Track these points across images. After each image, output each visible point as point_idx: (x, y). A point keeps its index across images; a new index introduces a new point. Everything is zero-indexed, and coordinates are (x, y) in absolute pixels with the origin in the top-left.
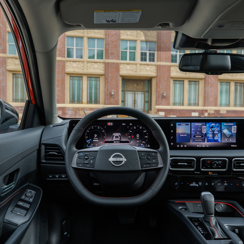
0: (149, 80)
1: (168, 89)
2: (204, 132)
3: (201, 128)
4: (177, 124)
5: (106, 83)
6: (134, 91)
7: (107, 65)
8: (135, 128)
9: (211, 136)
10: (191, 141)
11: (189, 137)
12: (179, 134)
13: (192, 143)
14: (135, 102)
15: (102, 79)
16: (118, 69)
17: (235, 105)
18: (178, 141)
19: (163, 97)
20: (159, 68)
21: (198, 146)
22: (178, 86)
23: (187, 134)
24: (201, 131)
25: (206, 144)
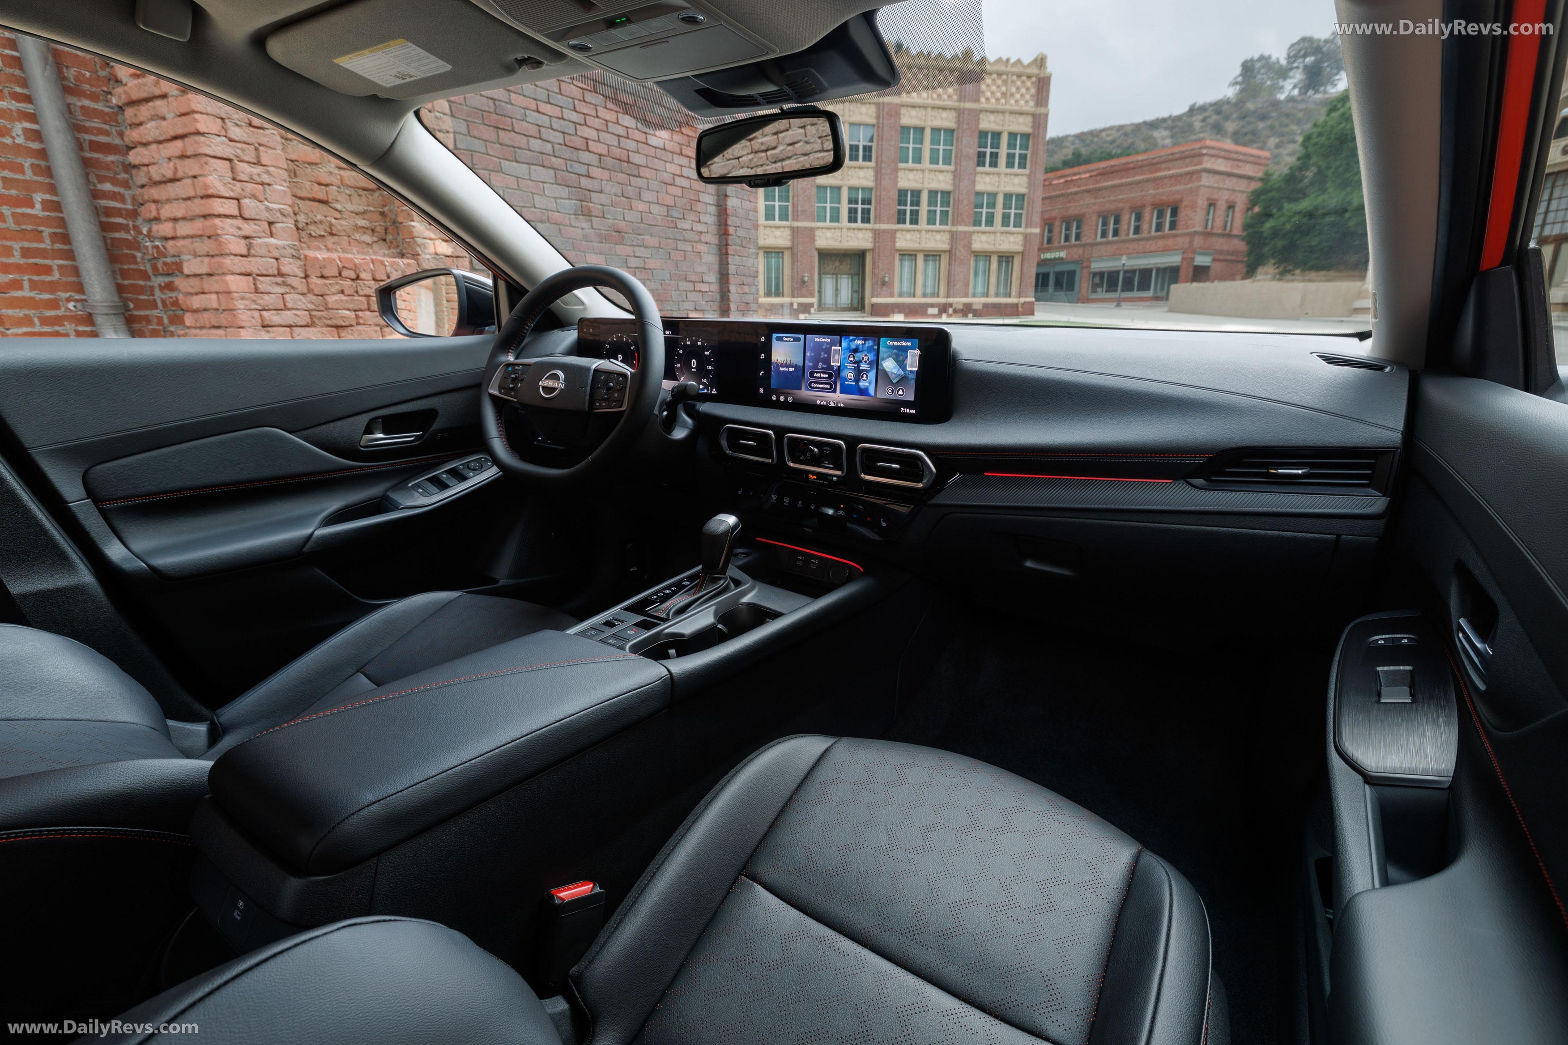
0: (860, 256)
1: (891, 270)
2: (835, 364)
3: (828, 351)
4: (775, 336)
5: (794, 262)
6: (836, 274)
7: (794, 231)
8: (688, 343)
9: (851, 375)
10: (803, 387)
11: (798, 376)
12: (778, 365)
13: (805, 394)
14: (837, 291)
15: (787, 255)
16: (813, 239)
17: (997, 295)
18: (774, 383)
19: (884, 283)
20: (876, 234)
21: (818, 402)
22: (907, 264)
23: (795, 366)
24: (827, 361)
25: (837, 398)
